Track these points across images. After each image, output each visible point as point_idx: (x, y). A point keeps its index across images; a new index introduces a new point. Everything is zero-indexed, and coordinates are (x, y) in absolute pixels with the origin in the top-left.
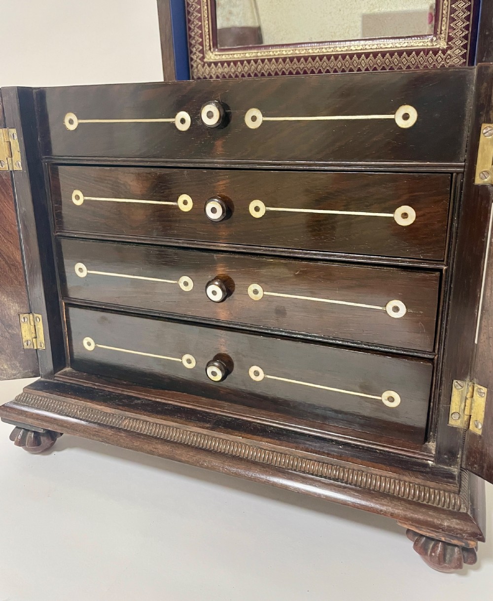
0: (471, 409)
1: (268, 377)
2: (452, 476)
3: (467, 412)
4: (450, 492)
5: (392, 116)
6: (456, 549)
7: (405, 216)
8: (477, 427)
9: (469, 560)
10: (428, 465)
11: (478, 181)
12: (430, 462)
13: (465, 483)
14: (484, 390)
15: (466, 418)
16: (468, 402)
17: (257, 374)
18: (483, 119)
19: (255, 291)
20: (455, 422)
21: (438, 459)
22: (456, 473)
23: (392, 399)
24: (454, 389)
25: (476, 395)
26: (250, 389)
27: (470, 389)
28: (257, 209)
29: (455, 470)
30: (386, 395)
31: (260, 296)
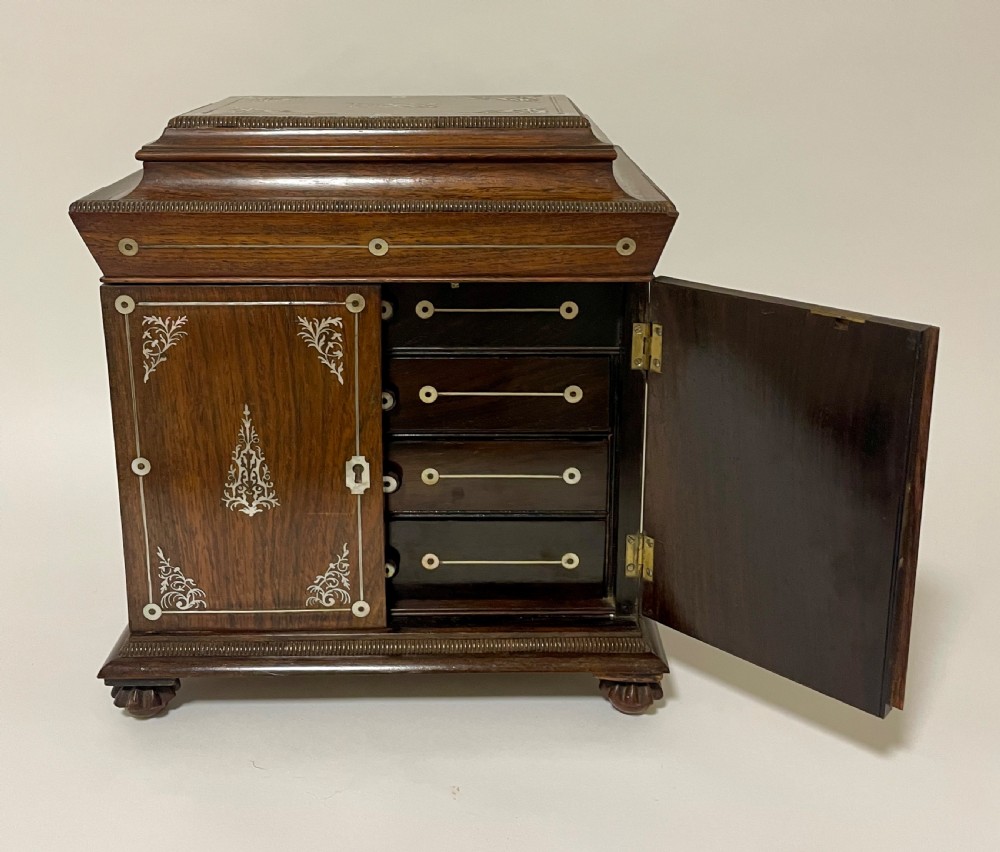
0: (643, 559)
1: (444, 562)
2: (632, 623)
3: (640, 563)
4: (634, 637)
5: (557, 310)
6: (646, 688)
7: (573, 394)
8: (648, 574)
9: (658, 696)
10: (609, 619)
11: (633, 367)
12: (612, 615)
13: (644, 628)
14: (652, 541)
15: (640, 567)
16: (640, 552)
17: (430, 561)
18: (634, 319)
19: (430, 475)
20: (631, 573)
21: (619, 610)
22: (635, 620)
23: (571, 561)
24: (628, 544)
25: (646, 545)
26: (423, 580)
27: (641, 540)
28: (428, 394)
29: (633, 617)
30: (566, 557)
31: (435, 479)
